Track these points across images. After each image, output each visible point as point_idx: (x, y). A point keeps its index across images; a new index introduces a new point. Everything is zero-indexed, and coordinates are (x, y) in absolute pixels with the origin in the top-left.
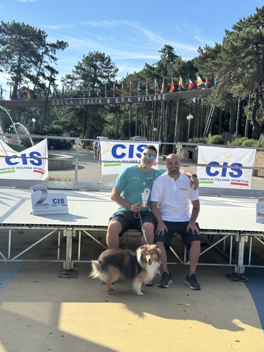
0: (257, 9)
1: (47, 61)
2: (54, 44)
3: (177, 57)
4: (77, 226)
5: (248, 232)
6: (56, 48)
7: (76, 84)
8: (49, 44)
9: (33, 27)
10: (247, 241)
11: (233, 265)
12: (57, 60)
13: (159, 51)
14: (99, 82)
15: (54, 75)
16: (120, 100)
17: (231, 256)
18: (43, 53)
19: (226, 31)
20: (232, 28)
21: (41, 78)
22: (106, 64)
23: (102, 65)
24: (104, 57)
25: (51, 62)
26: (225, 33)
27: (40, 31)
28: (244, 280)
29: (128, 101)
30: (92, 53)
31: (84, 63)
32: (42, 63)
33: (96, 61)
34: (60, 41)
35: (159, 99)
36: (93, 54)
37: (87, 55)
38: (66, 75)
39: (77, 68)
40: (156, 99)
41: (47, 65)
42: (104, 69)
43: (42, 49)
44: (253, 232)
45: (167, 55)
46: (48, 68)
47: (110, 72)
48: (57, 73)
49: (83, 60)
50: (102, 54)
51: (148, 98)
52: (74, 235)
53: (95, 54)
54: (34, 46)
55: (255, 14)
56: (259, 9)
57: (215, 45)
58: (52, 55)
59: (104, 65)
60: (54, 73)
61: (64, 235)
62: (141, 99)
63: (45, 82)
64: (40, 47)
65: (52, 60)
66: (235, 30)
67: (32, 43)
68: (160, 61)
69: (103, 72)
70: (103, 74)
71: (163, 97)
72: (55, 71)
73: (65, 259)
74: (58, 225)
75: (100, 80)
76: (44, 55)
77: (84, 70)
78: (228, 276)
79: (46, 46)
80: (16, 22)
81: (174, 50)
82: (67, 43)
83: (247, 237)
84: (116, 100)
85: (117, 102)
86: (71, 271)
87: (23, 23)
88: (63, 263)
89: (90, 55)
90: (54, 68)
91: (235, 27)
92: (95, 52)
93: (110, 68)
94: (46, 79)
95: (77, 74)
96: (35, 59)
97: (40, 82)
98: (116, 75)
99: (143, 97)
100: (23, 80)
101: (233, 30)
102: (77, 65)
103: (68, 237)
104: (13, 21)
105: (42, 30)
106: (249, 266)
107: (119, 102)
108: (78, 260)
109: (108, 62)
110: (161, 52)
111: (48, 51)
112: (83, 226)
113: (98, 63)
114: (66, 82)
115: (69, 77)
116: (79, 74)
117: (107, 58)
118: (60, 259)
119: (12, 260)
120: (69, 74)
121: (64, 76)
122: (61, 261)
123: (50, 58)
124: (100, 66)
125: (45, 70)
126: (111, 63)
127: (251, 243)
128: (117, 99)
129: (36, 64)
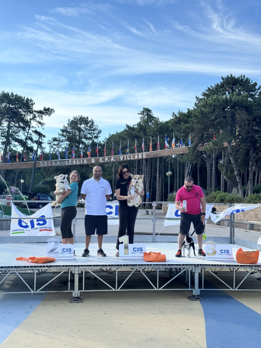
0: (223, 78)
1: (34, 126)
2: (41, 111)
3: (155, 118)
4: (82, 266)
5: (201, 265)
6: (43, 114)
7: (62, 146)
8: (36, 111)
9: (21, 96)
10: (200, 271)
11: (192, 289)
12: (44, 125)
13: (138, 114)
14: (83, 143)
15: (42, 139)
16: (104, 159)
17: (190, 283)
18: (31, 119)
19: (196, 98)
20: (202, 95)
21: (29, 142)
22: (90, 127)
23: (86, 127)
24: (88, 120)
25: (39, 127)
26: (195, 99)
27: (28, 100)
28: (199, 299)
29: (111, 161)
30: (76, 117)
31: (69, 126)
32: (30, 129)
33: (81, 124)
34: (47, 108)
35: (140, 157)
36: (78, 118)
37: (72, 119)
38: (52, 138)
39: (63, 131)
40: (137, 158)
41: (35, 130)
42: (88, 131)
43: (30, 115)
44: (204, 265)
45: (146, 117)
46: (36, 132)
47: (94, 134)
48: (44, 136)
49: (68, 124)
50: (86, 118)
51: (130, 157)
52: (80, 272)
53: (79, 119)
54: (22, 113)
55: (221, 83)
56: (224, 78)
57: (187, 111)
58: (39, 121)
59: (87, 128)
60: (42, 137)
61: (73, 273)
62: (124, 158)
63: (33, 145)
64: (28, 114)
65: (39, 125)
66: (204, 97)
67: (20, 110)
68: (139, 122)
69: (88, 134)
70: (88, 136)
71: (144, 156)
72: (42, 135)
73: (74, 290)
74: (68, 266)
75: (84, 141)
76: (31, 121)
77: (69, 132)
78: (189, 298)
79: (34, 113)
80: (6, 92)
81: (152, 112)
82: (53, 109)
83: (200, 269)
84: (100, 160)
85: (101, 161)
86: (78, 298)
87: (12, 93)
88: (72, 292)
89: (75, 119)
90: (41, 132)
91: (204, 94)
92: (79, 116)
93: (93, 130)
94: (34, 143)
95: (63, 137)
96: (24, 124)
97: (28, 146)
98: (99, 137)
99: (125, 156)
100: (11, 144)
101: (203, 97)
102: (62, 128)
103: (76, 274)
104: (2, 92)
105: (29, 99)
106: (203, 289)
107: (103, 161)
108: (82, 290)
109: (91, 125)
110: (140, 114)
111: (36, 117)
112: (85, 265)
113: (83, 126)
114: (53, 145)
115: (55, 139)
116: (65, 137)
117: (90, 121)
118: (70, 290)
119: (37, 292)
120: (55, 137)
121: (51, 139)
122: (71, 291)
123: (38, 123)
124: (84, 129)
125: (33, 134)
126: (94, 126)
127: (203, 273)
128: (101, 158)
129: (24, 129)
